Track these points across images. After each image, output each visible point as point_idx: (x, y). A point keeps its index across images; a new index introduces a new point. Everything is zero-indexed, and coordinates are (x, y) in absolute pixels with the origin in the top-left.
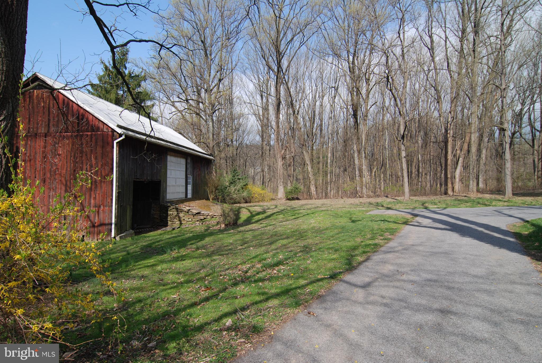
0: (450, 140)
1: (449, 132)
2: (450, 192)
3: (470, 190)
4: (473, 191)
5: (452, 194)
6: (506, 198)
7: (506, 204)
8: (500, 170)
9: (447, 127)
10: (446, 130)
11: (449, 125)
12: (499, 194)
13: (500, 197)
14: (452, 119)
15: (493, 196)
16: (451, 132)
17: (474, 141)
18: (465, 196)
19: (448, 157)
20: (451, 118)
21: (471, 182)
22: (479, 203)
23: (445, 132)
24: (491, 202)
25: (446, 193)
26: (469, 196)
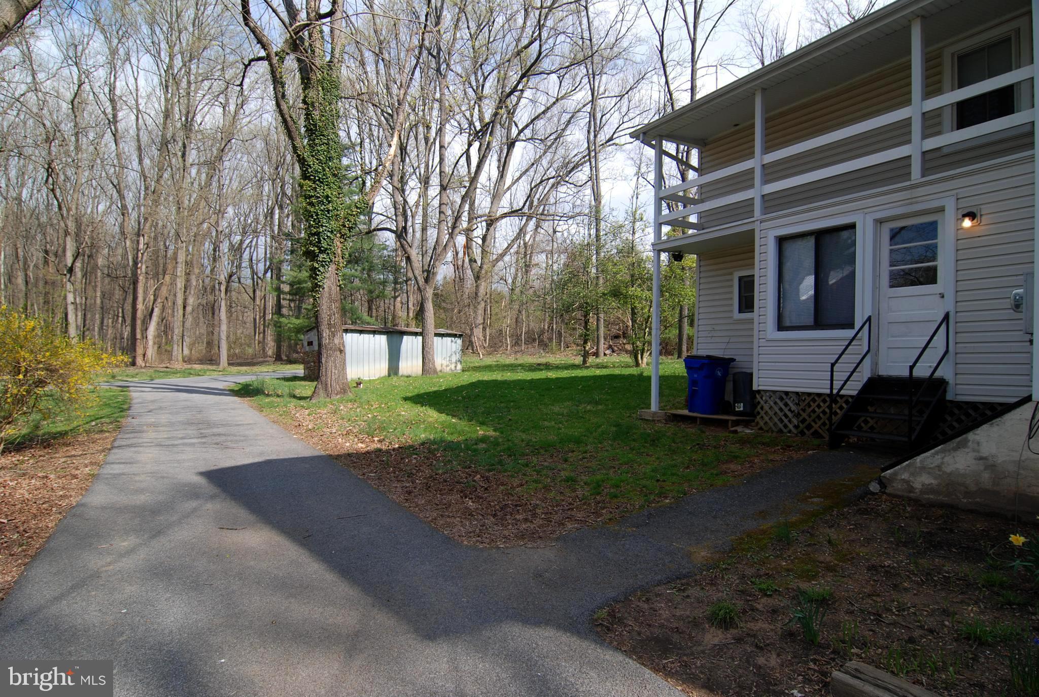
0: (141, 278)
1: (139, 265)
2: (139, 361)
3: (173, 358)
4: (177, 360)
5: (143, 365)
6: (221, 367)
7: (221, 373)
8: (212, 328)
9: (137, 258)
10: (135, 263)
11: (140, 255)
12: (211, 364)
13: (214, 367)
14: (146, 246)
15: (205, 367)
16: (144, 267)
17: (181, 289)
18: (167, 367)
19: (138, 306)
20: (144, 244)
21: (175, 347)
22: (191, 374)
23: (133, 265)
24: (205, 372)
25: (133, 364)
26: (172, 367)
